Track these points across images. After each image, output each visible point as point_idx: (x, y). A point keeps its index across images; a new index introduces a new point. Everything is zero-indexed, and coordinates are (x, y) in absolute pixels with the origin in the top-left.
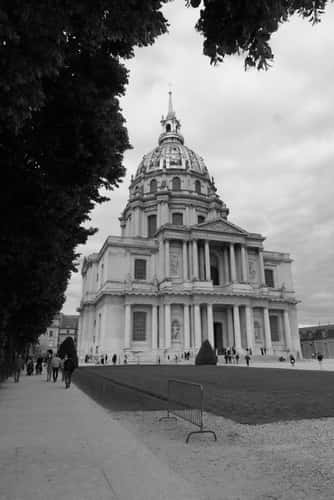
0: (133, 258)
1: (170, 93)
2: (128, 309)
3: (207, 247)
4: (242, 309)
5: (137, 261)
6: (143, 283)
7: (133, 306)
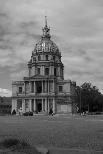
0: (18, 87)
1: (46, 16)
2: (16, 101)
3: (34, 83)
4: (44, 100)
5: (19, 88)
6: (21, 94)
7: (17, 100)
